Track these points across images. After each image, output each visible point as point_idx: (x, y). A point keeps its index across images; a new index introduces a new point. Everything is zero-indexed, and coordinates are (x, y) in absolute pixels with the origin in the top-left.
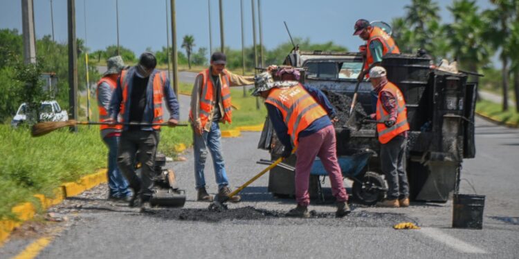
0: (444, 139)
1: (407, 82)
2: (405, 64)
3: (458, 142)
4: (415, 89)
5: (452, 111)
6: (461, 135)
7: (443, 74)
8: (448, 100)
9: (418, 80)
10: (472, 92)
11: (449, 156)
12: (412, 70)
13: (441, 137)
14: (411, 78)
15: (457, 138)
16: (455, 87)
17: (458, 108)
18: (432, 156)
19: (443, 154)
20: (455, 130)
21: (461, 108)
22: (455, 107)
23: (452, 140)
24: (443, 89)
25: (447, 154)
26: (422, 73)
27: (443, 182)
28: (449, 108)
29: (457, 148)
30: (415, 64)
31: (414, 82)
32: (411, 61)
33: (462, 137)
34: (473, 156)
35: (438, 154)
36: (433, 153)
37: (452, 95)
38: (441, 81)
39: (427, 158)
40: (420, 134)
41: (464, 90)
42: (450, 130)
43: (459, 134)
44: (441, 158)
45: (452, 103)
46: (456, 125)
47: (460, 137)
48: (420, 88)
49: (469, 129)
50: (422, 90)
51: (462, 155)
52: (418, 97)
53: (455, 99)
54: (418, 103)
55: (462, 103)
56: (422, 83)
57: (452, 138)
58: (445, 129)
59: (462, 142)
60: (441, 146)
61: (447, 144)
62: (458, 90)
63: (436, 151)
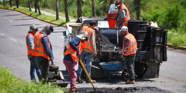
0: (155, 54)
1: (140, 31)
2: (139, 24)
3: (160, 55)
4: (143, 34)
5: (158, 43)
6: (162, 52)
7: (154, 28)
8: (156, 38)
9: (144, 30)
10: (165, 35)
11: (157, 61)
12: (141, 26)
13: (154, 53)
14: (141, 30)
15: (160, 53)
16: (159, 33)
17: (160, 41)
18: (150, 61)
19: (155, 60)
20: (159, 50)
21: (161, 41)
22: (159, 41)
23: (158, 54)
24: (154, 34)
25: (156, 60)
26: (145, 27)
27: (153, 71)
28: (157, 42)
29: (160, 57)
30: (142, 24)
31: (142, 31)
32: (141, 23)
33: (162, 53)
34: (166, 61)
35: (153, 60)
36: (151, 60)
37: (158, 36)
38: (154, 31)
39: (149, 62)
40: (146, 52)
41: (163, 34)
42: (157, 50)
43: (161, 52)
44: (154, 62)
45: (158, 40)
46: (159, 48)
47: (161, 53)
48: (144, 34)
49: (164, 50)
50: (145, 34)
51: (162, 60)
52: (144, 37)
53: (159, 38)
54: (144, 40)
55: (162, 39)
56: (145, 31)
57: (158, 53)
58: (155, 50)
59: (162, 55)
60: (154, 57)
61: (156, 56)
62: (160, 34)
63: (152, 59)
